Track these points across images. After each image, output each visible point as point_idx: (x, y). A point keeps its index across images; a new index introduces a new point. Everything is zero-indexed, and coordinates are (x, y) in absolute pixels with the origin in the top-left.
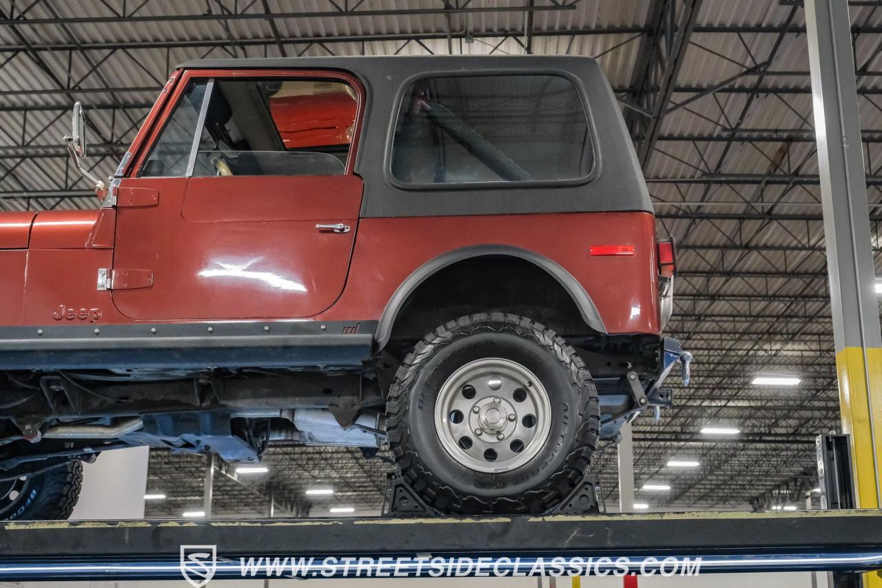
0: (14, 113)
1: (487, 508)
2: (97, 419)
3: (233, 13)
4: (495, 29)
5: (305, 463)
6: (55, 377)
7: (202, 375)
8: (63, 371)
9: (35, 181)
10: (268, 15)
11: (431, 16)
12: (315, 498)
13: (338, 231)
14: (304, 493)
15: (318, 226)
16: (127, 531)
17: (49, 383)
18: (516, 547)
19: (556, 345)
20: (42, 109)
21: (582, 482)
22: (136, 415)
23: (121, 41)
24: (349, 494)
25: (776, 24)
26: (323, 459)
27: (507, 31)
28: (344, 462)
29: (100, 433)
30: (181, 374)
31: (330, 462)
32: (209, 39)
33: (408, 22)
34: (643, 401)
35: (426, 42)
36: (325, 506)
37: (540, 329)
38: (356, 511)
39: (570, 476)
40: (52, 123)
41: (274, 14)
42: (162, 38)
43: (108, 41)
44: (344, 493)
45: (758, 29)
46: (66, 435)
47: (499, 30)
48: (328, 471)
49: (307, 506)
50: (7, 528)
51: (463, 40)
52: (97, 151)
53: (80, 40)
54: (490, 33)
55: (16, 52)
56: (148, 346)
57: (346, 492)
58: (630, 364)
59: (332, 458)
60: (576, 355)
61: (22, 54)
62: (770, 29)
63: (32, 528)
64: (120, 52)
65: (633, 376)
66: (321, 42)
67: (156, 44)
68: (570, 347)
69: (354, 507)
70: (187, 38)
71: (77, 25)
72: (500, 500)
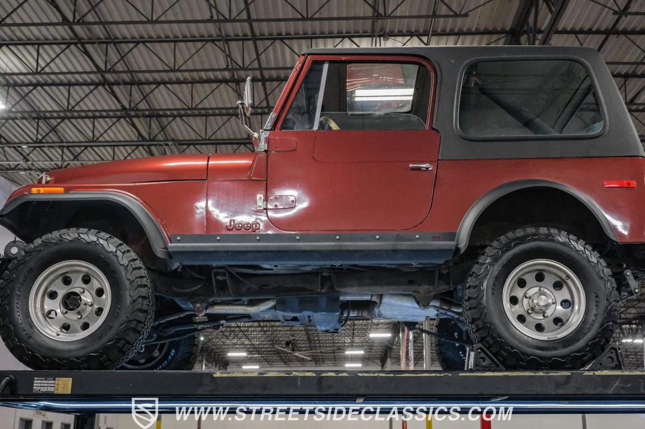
0: (61, 88)
1: (544, 365)
2: (239, 300)
3: (228, 18)
4: (404, 31)
5: (228, 334)
6: (222, 270)
7: (325, 270)
8: (229, 266)
9: (68, 135)
10: (249, 20)
11: (361, 21)
12: (233, 359)
13: (425, 169)
14: (226, 355)
15: (411, 165)
16: (299, 379)
17: (216, 274)
18: (576, 393)
19: (586, 251)
20: (80, 84)
21: (609, 347)
22: (273, 297)
23: (142, 37)
24: (256, 356)
25: (603, 29)
26: (241, 331)
27: (413, 32)
28: (255, 333)
29: (245, 310)
30: (308, 269)
31: (245, 333)
32: (204, 36)
33: (344, 26)
34: (637, 291)
35: (355, 40)
36: (238, 364)
37: (574, 239)
38: (260, 368)
39: (602, 343)
40: (87, 96)
41: (253, 20)
42: (171, 36)
43: (133, 38)
44: (252, 356)
45: (590, 32)
46: (220, 311)
47: (407, 32)
48: (243, 340)
49: (225, 363)
50: (215, 375)
51: (382, 38)
52: (115, 114)
53: (114, 36)
54: (401, 34)
55: (69, 44)
56: (297, 249)
57: (254, 354)
58: (625, 265)
59: (247, 331)
60: (600, 257)
61: (73, 47)
62: (598, 32)
63: (232, 376)
64: (141, 45)
65: (628, 273)
66: (282, 40)
67: (167, 40)
68: (596, 252)
69: (259, 365)
70: (189, 36)
71: (114, 26)
72: (554, 360)
